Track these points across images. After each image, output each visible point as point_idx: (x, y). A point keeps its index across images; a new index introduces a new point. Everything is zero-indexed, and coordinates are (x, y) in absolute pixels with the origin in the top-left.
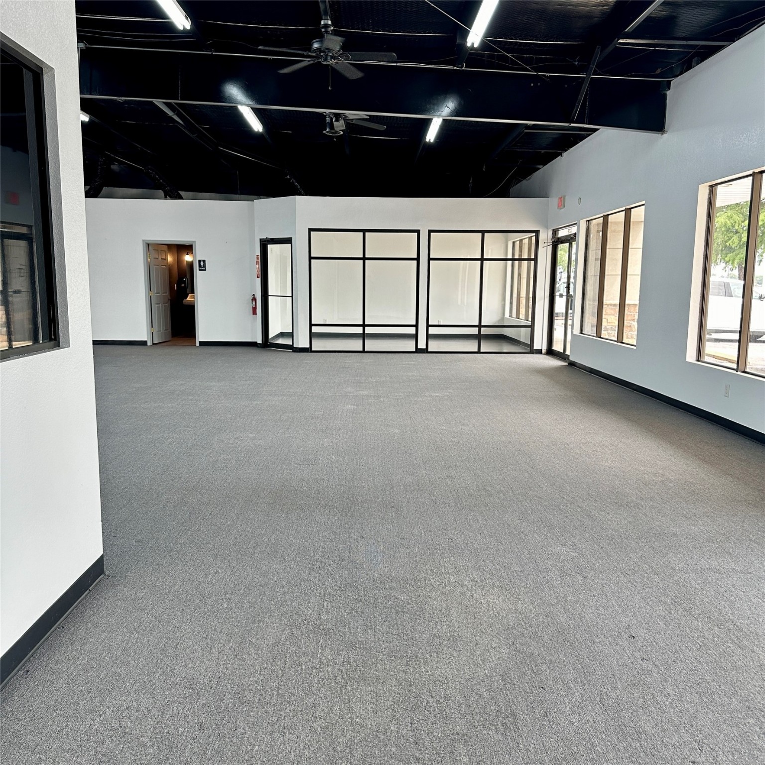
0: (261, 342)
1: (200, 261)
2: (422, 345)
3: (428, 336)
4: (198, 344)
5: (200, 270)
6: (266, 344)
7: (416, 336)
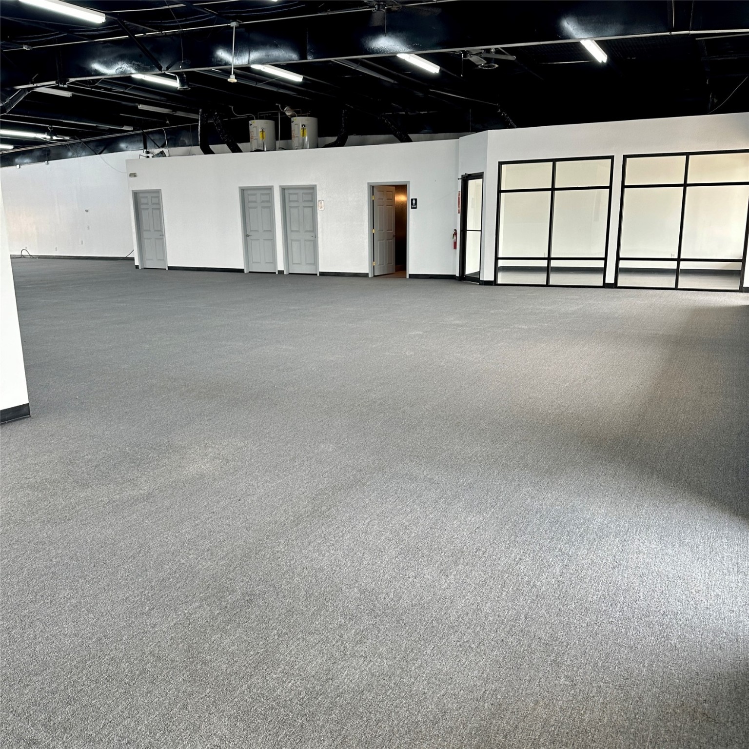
0: (458, 276)
1: (412, 200)
2: (610, 279)
3: (618, 270)
4: (408, 277)
5: (412, 208)
6: (463, 278)
7: (604, 270)
